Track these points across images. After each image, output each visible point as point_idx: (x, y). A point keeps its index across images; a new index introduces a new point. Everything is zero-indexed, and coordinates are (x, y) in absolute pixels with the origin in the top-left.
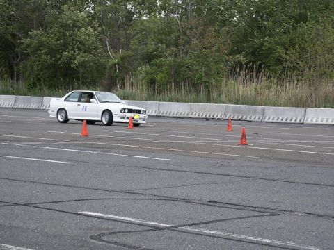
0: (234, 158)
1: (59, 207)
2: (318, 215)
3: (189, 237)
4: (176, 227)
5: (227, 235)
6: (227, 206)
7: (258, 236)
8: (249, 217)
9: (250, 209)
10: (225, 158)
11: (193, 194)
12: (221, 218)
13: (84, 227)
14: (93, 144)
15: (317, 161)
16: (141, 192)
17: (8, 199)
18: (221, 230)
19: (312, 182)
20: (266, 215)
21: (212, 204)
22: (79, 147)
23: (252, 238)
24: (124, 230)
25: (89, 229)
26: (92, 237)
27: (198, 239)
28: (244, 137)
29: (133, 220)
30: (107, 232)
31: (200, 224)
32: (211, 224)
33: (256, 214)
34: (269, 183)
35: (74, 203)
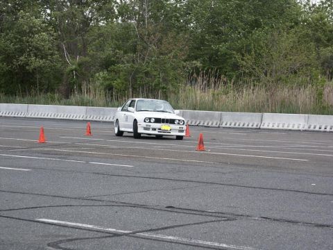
0: (191, 164)
1: (15, 214)
2: (274, 220)
3: (147, 243)
4: (134, 233)
5: (185, 240)
6: (185, 211)
7: (215, 241)
8: (206, 222)
9: (207, 214)
10: (183, 163)
11: (151, 200)
12: (179, 224)
13: (41, 234)
14: (50, 151)
15: (274, 166)
16: (99, 198)
18: (179, 236)
19: (268, 187)
20: (224, 220)
21: (169, 209)
22: (37, 154)
23: (209, 243)
24: (82, 237)
25: (46, 236)
26: (49, 245)
27: (155, 244)
28: (201, 142)
29: (90, 226)
30: (64, 238)
31: (158, 230)
32: (168, 230)
33: (213, 219)
34: (226, 188)
35: (31, 211)
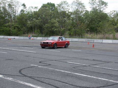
1: (62, 61)
3: (93, 68)
4: (89, 66)
5: (101, 67)
6: (97, 61)
7: (108, 68)
9: (102, 61)
15: (111, 51)
16: (77, 58)
17: (51, 59)
19: (112, 55)
21: (94, 60)
25: (71, 66)
26: (73, 68)
29: (79, 64)
35: (65, 60)
